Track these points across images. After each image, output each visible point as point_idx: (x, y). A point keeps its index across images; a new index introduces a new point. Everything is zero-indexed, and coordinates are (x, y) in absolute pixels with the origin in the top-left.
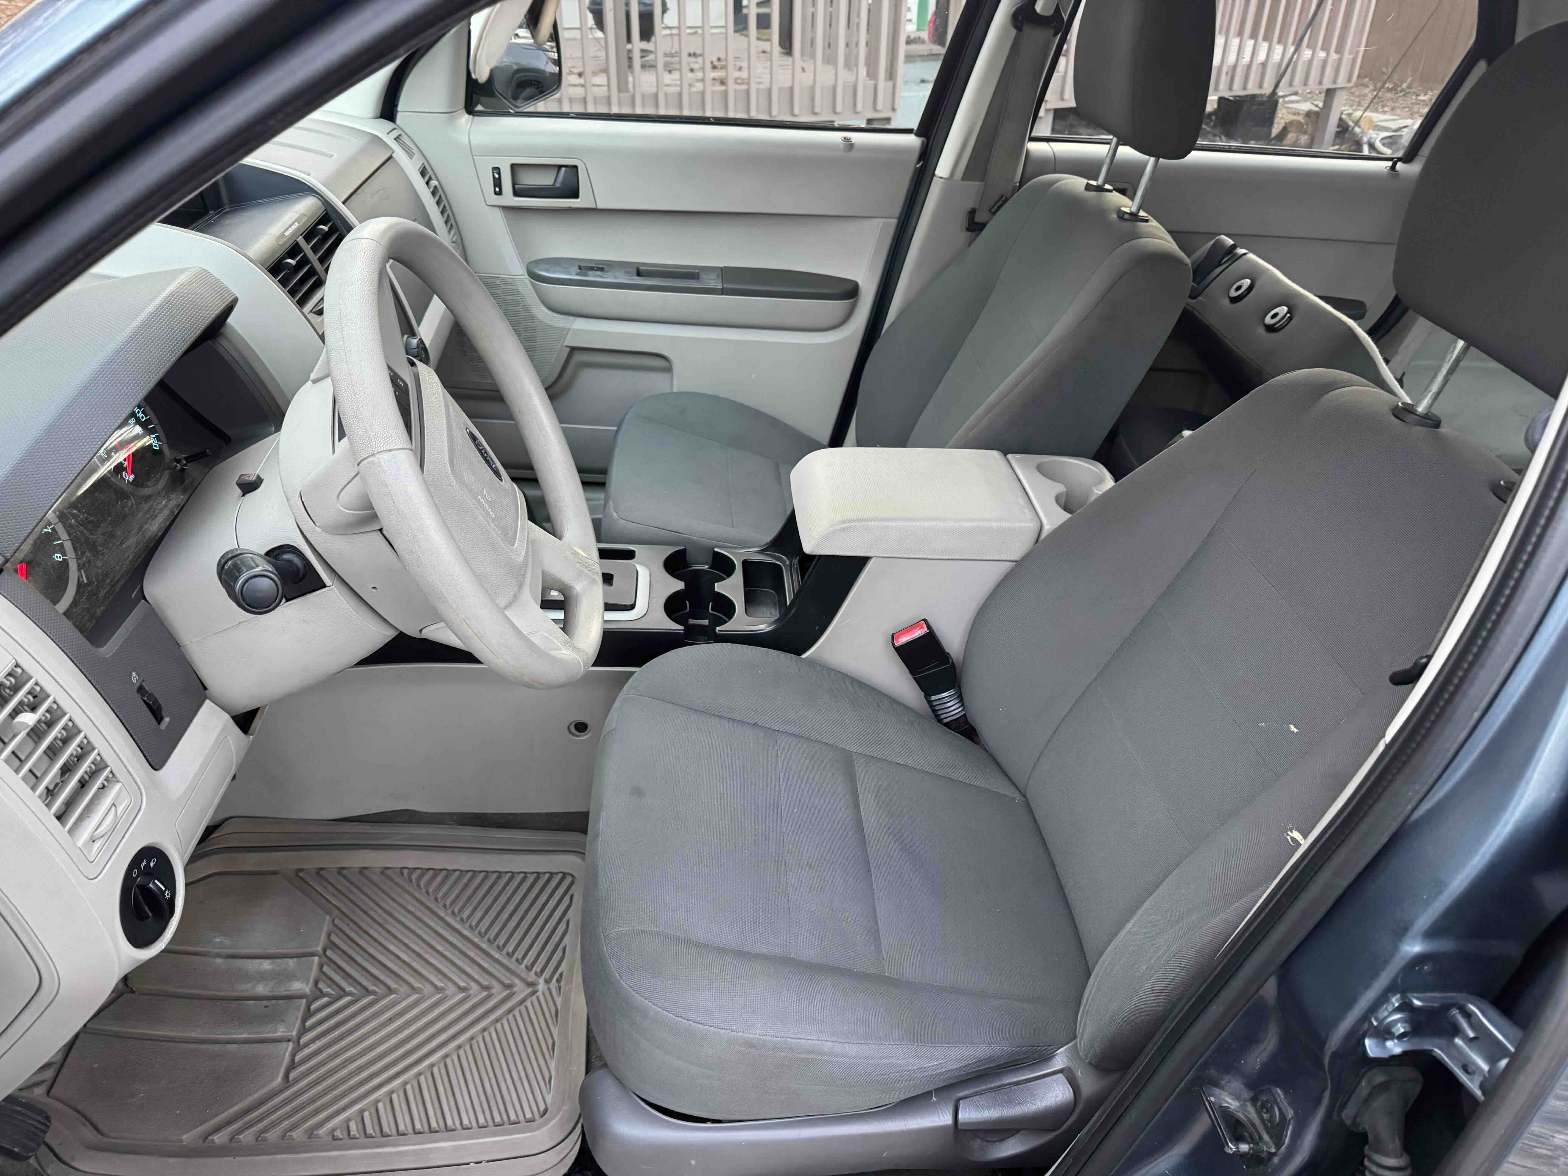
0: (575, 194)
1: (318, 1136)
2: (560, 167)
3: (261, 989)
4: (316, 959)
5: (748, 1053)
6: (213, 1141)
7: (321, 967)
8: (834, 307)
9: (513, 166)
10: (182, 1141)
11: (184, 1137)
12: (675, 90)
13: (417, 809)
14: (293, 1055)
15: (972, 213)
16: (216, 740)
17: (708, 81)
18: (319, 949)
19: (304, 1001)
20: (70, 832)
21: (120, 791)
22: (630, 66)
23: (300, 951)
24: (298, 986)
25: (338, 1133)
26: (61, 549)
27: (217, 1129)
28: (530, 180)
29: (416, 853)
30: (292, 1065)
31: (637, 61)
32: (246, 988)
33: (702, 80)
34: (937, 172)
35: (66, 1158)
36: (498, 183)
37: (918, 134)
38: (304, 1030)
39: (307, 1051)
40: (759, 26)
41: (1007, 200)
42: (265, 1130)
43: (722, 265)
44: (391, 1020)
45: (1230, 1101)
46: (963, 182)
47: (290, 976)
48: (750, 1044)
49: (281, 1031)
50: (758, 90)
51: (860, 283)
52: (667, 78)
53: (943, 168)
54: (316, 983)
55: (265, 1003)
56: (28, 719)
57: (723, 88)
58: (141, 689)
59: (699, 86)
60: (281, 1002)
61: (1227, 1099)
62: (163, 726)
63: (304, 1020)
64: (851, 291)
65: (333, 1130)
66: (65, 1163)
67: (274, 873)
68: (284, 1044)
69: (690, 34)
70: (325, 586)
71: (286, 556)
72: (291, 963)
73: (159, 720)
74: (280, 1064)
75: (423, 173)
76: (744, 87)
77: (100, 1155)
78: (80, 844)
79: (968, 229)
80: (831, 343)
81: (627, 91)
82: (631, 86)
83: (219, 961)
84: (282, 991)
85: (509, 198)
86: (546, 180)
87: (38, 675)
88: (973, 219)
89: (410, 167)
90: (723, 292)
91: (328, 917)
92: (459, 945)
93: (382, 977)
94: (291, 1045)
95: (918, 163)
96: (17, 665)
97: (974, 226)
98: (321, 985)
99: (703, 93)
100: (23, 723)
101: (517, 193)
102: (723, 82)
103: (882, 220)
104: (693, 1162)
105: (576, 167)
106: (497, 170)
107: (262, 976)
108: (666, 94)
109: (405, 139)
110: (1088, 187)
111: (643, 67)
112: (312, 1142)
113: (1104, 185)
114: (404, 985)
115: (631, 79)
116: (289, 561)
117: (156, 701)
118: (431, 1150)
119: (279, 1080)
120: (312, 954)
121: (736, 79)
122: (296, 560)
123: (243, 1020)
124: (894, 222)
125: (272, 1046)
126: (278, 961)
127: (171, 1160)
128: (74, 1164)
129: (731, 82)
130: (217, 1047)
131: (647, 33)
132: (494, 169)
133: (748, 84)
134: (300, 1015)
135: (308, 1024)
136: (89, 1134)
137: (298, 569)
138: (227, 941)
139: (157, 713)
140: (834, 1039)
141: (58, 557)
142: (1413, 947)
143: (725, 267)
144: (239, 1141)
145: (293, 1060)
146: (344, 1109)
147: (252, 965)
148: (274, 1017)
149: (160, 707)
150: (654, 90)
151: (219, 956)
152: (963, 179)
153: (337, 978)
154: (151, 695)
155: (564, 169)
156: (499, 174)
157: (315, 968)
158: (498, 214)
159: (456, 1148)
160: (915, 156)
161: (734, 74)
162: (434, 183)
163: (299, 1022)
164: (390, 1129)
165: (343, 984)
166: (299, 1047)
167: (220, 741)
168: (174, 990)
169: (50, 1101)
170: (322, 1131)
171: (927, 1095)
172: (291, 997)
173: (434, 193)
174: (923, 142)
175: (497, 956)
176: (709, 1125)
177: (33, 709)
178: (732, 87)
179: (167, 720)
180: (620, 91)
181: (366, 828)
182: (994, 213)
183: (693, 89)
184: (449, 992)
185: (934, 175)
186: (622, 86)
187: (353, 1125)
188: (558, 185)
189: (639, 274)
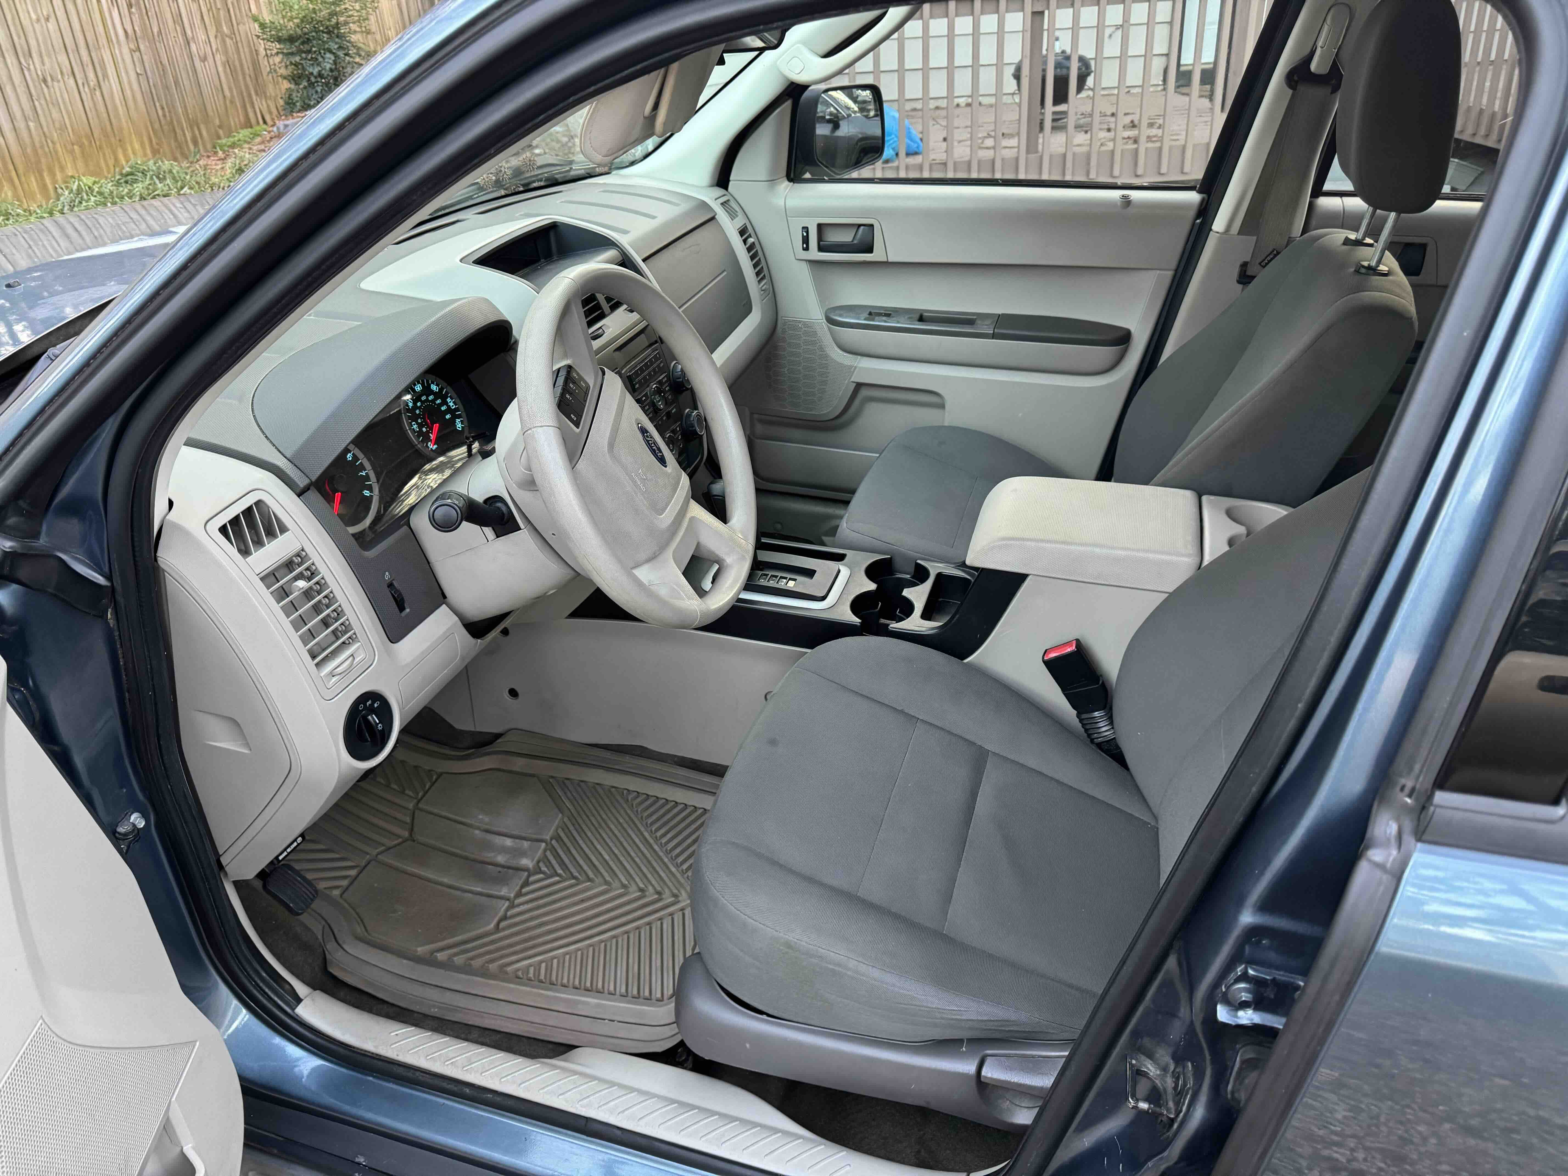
0: (870, 250)
1: (507, 973)
2: (859, 226)
3: (500, 859)
4: (543, 845)
5: (787, 953)
6: (436, 957)
7: (545, 851)
8: (1103, 354)
9: (820, 226)
10: (417, 951)
11: (419, 949)
12: (1085, 149)
13: (649, 747)
14: (507, 910)
15: (1244, 265)
16: (445, 633)
17: (1119, 141)
18: (548, 838)
19: (526, 874)
20: (317, 665)
21: (358, 648)
22: (1042, 129)
23: (535, 836)
24: (526, 862)
25: (520, 974)
26: (370, 488)
27: (442, 949)
28: (834, 237)
29: (639, 779)
30: (505, 918)
31: (1048, 124)
32: (489, 856)
33: (1114, 140)
34: (1213, 228)
35: (341, 942)
36: (806, 240)
37: (1199, 192)
38: (519, 894)
39: (517, 910)
40: (1203, 82)
41: (1278, 253)
42: (472, 959)
43: (1000, 312)
44: (582, 901)
45: (1151, 1068)
46: (1241, 237)
47: (523, 854)
48: (788, 945)
49: (504, 892)
50: (1171, 148)
51: (1133, 330)
52: (1081, 138)
53: (1219, 224)
54: (538, 862)
55: (499, 869)
56: (302, 584)
57: (1135, 146)
58: (390, 585)
59: (1110, 145)
60: (510, 871)
61: (1149, 1066)
62: (404, 614)
63: (522, 887)
64: (1123, 338)
65: (518, 970)
66: (339, 944)
67: (533, 776)
68: (503, 901)
69: (1103, 95)
70: (520, 529)
71: (499, 505)
72: (526, 844)
73: (401, 608)
74: (496, 914)
75: (743, 232)
76: (1158, 144)
77: (362, 944)
78: (322, 675)
79: (1239, 282)
80: (1101, 386)
81: (1037, 152)
82: (1040, 147)
83: (477, 832)
84: (513, 863)
85: (814, 253)
86: (846, 237)
87: (314, 557)
88: (1245, 271)
89: (730, 227)
90: (994, 336)
91: (560, 815)
92: (648, 855)
93: (585, 867)
94: (507, 904)
95: (1197, 218)
96: (303, 550)
97: (1245, 278)
98: (541, 864)
99: (1113, 152)
100: (297, 586)
101: (821, 249)
102: (1136, 141)
103: (1158, 272)
104: (748, 1045)
105: (872, 226)
106: (806, 229)
107: (504, 850)
108: (1074, 154)
109: (733, 204)
110: (1347, 242)
111: (1054, 128)
112: (501, 975)
113: (1364, 239)
114: (600, 877)
115: (1040, 141)
116: (499, 508)
117: (400, 594)
118: (579, 1002)
119: (492, 926)
120: (542, 841)
121: (1148, 137)
122: (504, 509)
123: (481, 877)
124: (1170, 274)
125: (494, 901)
126: (517, 841)
127: (405, 961)
128: (345, 947)
129: (1143, 139)
130: (458, 893)
131: (1061, 96)
132: (803, 228)
133: (1162, 141)
134: (520, 882)
135: (524, 890)
136: (359, 930)
137: (503, 514)
138: (487, 819)
139: (401, 606)
140: (860, 959)
141: (367, 493)
142: (1247, 918)
143: (1003, 314)
144: (453, 961)
145: (506, 914)
146: (530, 957)
147: (498, 840)
148: (501, 880)
149: (402, 600)
150: (1063, 150)
151: (478, 828)
152: (1238, 234)
153: (554, 862)
154: (397, 591)
155: (862, 228)
156: (807, 232)
157: (540, 852)
158: (805, 267)
159: (598, 1006)
160: (1192, 213)
161: (1146, 132)
162: (751, 240)
163: (518, 888)
164: (557, 980)
165: (557, 867)
166: (512, 906)
167: (448, 635)
168: (443, 846)
169: (341, 901)
170: (509, 969)
171: (958, 1042)
172: (518, 869)
173: (749, 249)
174: (1203, 200)
175: (673, 869)
176: (765, 1017)
177: (309, 579)
178: (1143, 146)
179: (408, 610)
180: (1028, 152)
181: (608, 754)
182: (1264, 267)
183: (1103, 148)
184: (631, 890)
185: (1211, 230)
186: (1031, 147)
187: (532, 970)
188: (855, 242)
189: (921, 319)
